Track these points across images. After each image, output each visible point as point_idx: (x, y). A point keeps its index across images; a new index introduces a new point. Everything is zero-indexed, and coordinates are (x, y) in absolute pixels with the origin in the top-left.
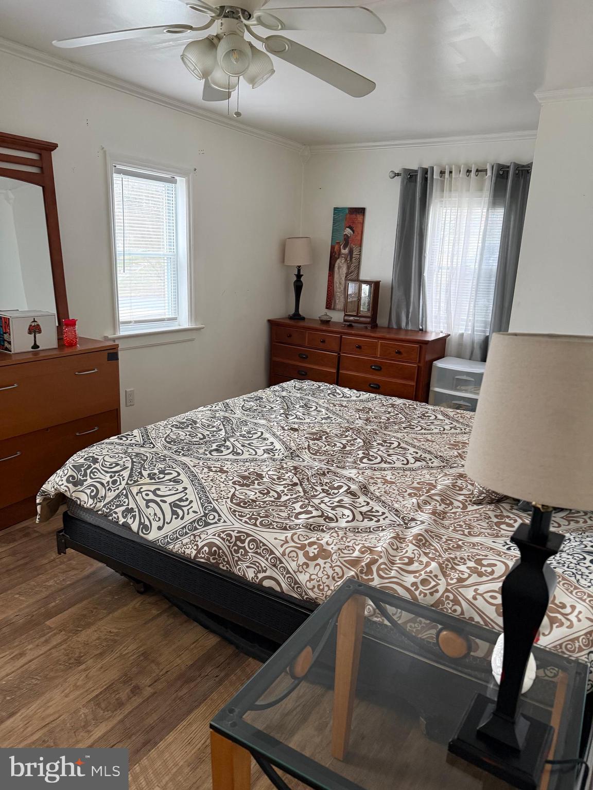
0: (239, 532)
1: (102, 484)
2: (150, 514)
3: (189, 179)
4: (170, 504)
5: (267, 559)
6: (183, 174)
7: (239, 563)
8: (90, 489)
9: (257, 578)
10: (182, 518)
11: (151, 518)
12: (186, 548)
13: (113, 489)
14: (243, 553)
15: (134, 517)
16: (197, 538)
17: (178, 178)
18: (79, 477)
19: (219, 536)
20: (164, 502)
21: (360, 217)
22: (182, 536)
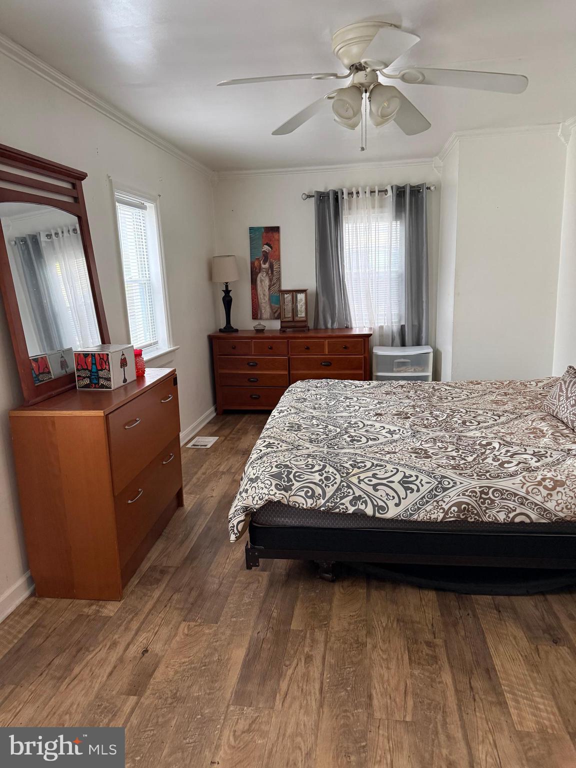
0: (480, 487)
1: (315, 483)
2: (381, 496)
3: (157, 205)
4: (399, 482)
5: (514, 501)
6: (152, 199)
7: (487, 511)
8: (303, 491)
9: (509, 518)
10: (418, 490)
11: (384, 499)
12: (432, 513)
13: (330, 485)
14: (489, 503)
15: (366, 502)
16: (441, 503)
17: (147, 204)
18: (284, 483)
19: (464, 495)
20: (393, 482)
21: (276, 235)
22: (423, 505)
